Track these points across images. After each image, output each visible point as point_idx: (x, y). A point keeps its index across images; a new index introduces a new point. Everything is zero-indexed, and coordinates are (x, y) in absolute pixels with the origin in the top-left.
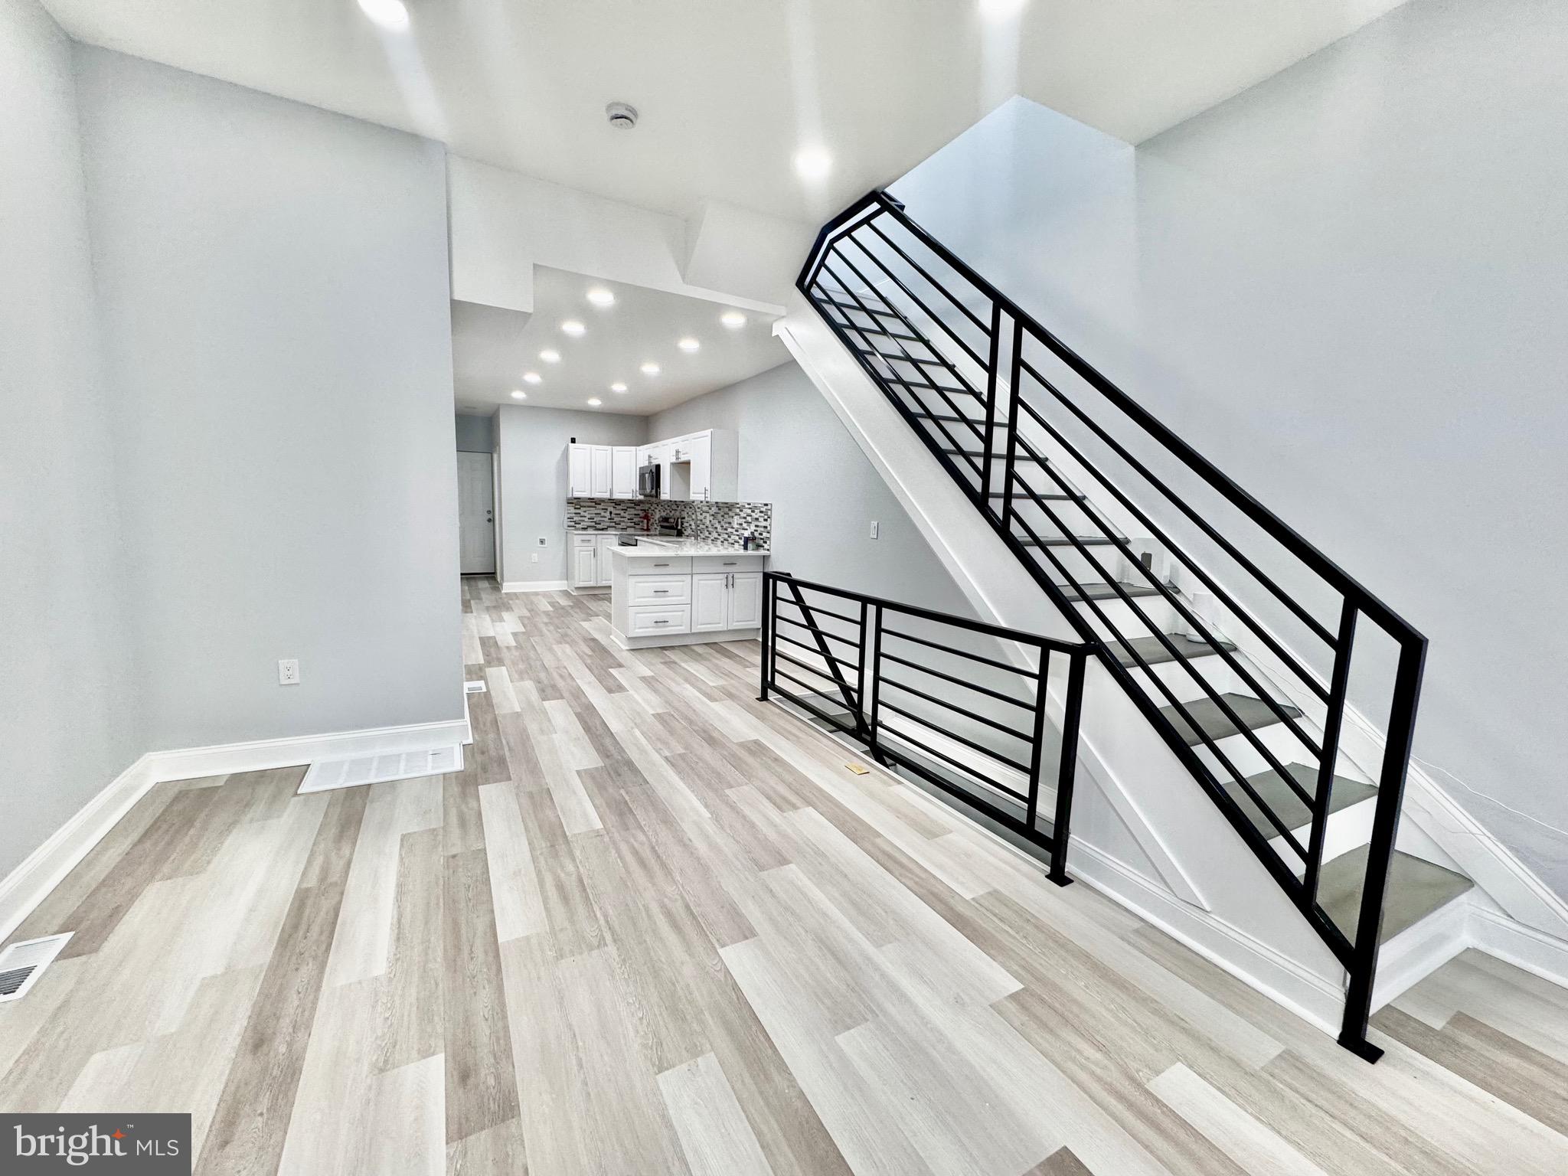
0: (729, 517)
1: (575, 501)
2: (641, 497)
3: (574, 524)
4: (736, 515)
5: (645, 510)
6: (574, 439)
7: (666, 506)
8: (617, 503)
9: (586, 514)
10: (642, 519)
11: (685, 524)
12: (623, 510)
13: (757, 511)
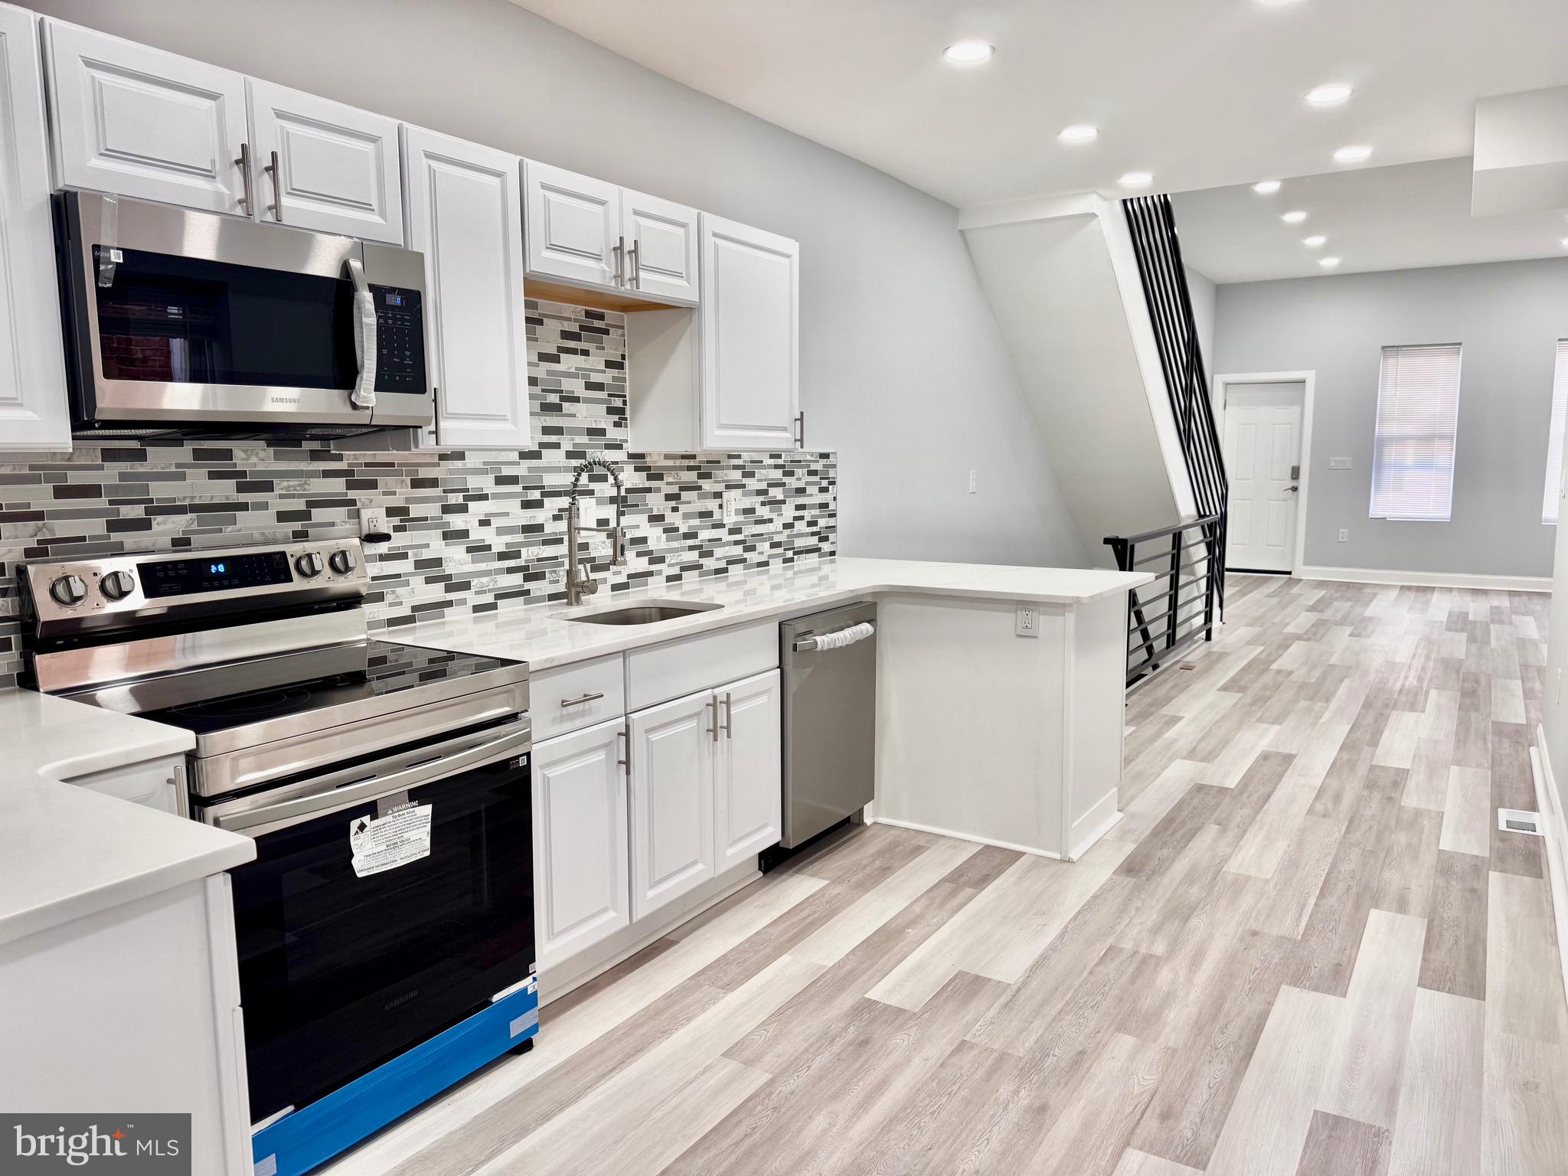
13: (800, 472)
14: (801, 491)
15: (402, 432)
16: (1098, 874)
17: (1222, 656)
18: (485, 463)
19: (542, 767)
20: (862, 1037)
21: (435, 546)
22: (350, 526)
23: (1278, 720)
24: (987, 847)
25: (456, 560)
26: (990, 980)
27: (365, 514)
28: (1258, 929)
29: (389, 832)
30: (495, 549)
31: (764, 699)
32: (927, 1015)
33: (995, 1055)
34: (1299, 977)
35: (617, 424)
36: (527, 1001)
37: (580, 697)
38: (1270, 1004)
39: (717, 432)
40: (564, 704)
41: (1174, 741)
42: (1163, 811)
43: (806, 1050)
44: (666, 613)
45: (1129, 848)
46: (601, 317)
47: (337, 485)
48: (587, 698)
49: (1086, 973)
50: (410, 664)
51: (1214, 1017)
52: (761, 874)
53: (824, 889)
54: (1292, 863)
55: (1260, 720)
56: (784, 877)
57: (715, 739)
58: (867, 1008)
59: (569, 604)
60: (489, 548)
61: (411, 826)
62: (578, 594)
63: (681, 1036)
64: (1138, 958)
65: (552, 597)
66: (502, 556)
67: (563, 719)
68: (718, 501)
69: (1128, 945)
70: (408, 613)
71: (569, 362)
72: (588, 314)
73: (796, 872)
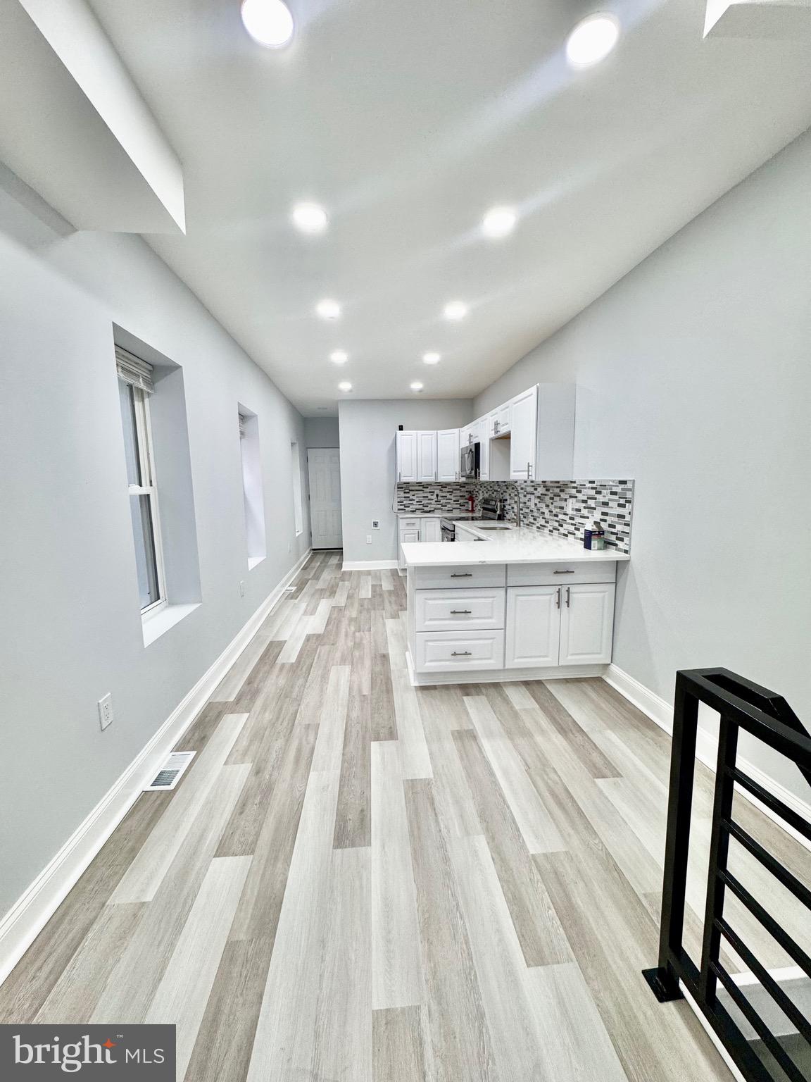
0: (561, 500)
1: (404, 486)
2: (464, 479)
3: (403, 508)
4: (570, 497)
5: (470, 492)
6: (402, 426)
7: (489, 487)
8: (444, 486)
9: (414, 498)
10: (467, 501)
11: (507, 507)
12: (448, 492)
13: (604, 492)
14: (605, 504)
39: (513, 474)
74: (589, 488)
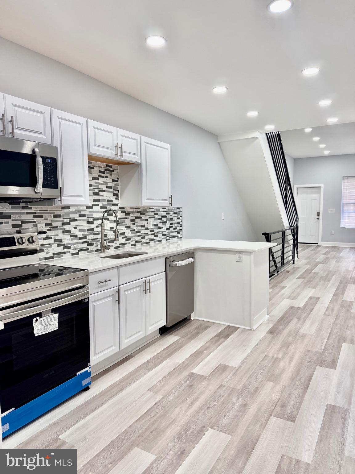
0: (142, 220)
4: (150, 218)
13: (171, 213)
14: (172, 219)
15: (50, 200)
16: (261, 334)
17: (298, 268)
18: (76, 210)
19: (92, 302)
20: (191, 384)
21: (60, 235)
22: (34, 229)
23: (314, 287)
24: (228, 326)
25: (67, 239)
26: (229, 366)
27: (39, 225)
28: (309, 350)
29: (45, 322)
30: (79, 236)
31: (160, 281)
32: (210, 377)
33: (231, 389)
34: (322, 364)
35: (116, 199)
36: (88, 374)
37: (104, 280)
38: (313, 372)
39: (146, 201)
40: (99, 283)
41: (284, 294)
42: (281, 314)
43: (173, 389)
44: (131, 255)
45: (271, 326)
46: (111, 167)
47: (30, 217)
48: (106, 281)
49: (258, 364)
50: (52, 271)
51: (297, 376)
52: (160, 335)
53: (179, 339)
54: (319, 330)
55: (309, 287)
56: (167, 336)
57: (146, 293)
58: (192, 375)
59: (101, 253)
60: (77, 236)
61: (52, 320)
62: (104, 250)
63: (135, 385)
64: (274, 359)
65: (96, 251)
66: (81, 238)
67: (99, 287)
68: (147, 222)
69: (271, 355)
70: (52, 255)
71: (101, 180)
72: (107, 166)
73: (170, 334)
74: (162, 212)
